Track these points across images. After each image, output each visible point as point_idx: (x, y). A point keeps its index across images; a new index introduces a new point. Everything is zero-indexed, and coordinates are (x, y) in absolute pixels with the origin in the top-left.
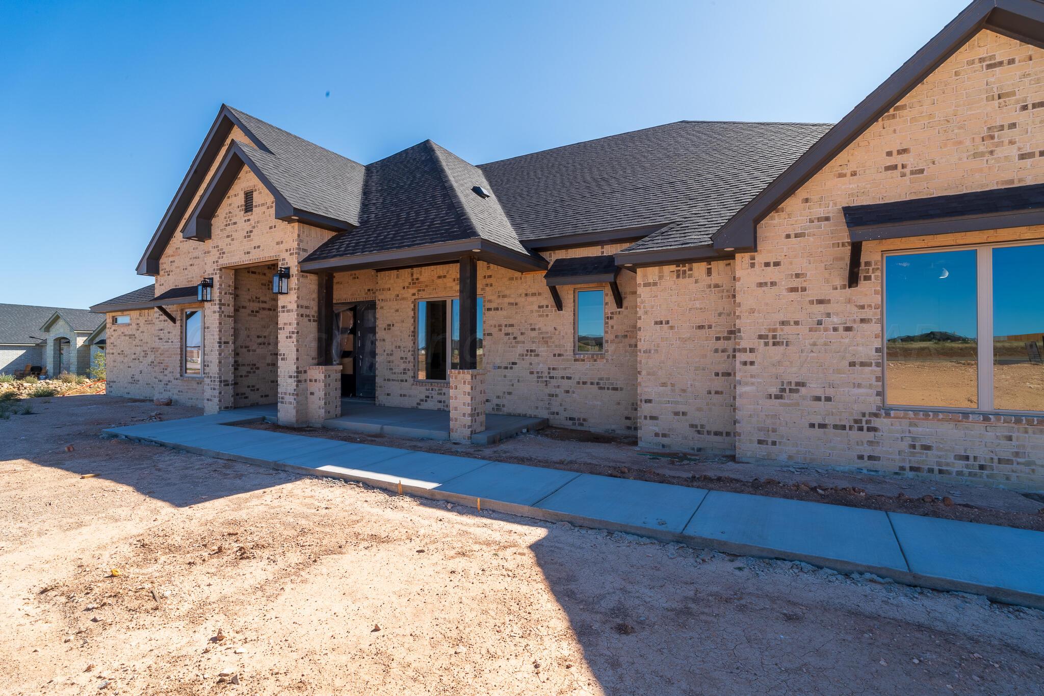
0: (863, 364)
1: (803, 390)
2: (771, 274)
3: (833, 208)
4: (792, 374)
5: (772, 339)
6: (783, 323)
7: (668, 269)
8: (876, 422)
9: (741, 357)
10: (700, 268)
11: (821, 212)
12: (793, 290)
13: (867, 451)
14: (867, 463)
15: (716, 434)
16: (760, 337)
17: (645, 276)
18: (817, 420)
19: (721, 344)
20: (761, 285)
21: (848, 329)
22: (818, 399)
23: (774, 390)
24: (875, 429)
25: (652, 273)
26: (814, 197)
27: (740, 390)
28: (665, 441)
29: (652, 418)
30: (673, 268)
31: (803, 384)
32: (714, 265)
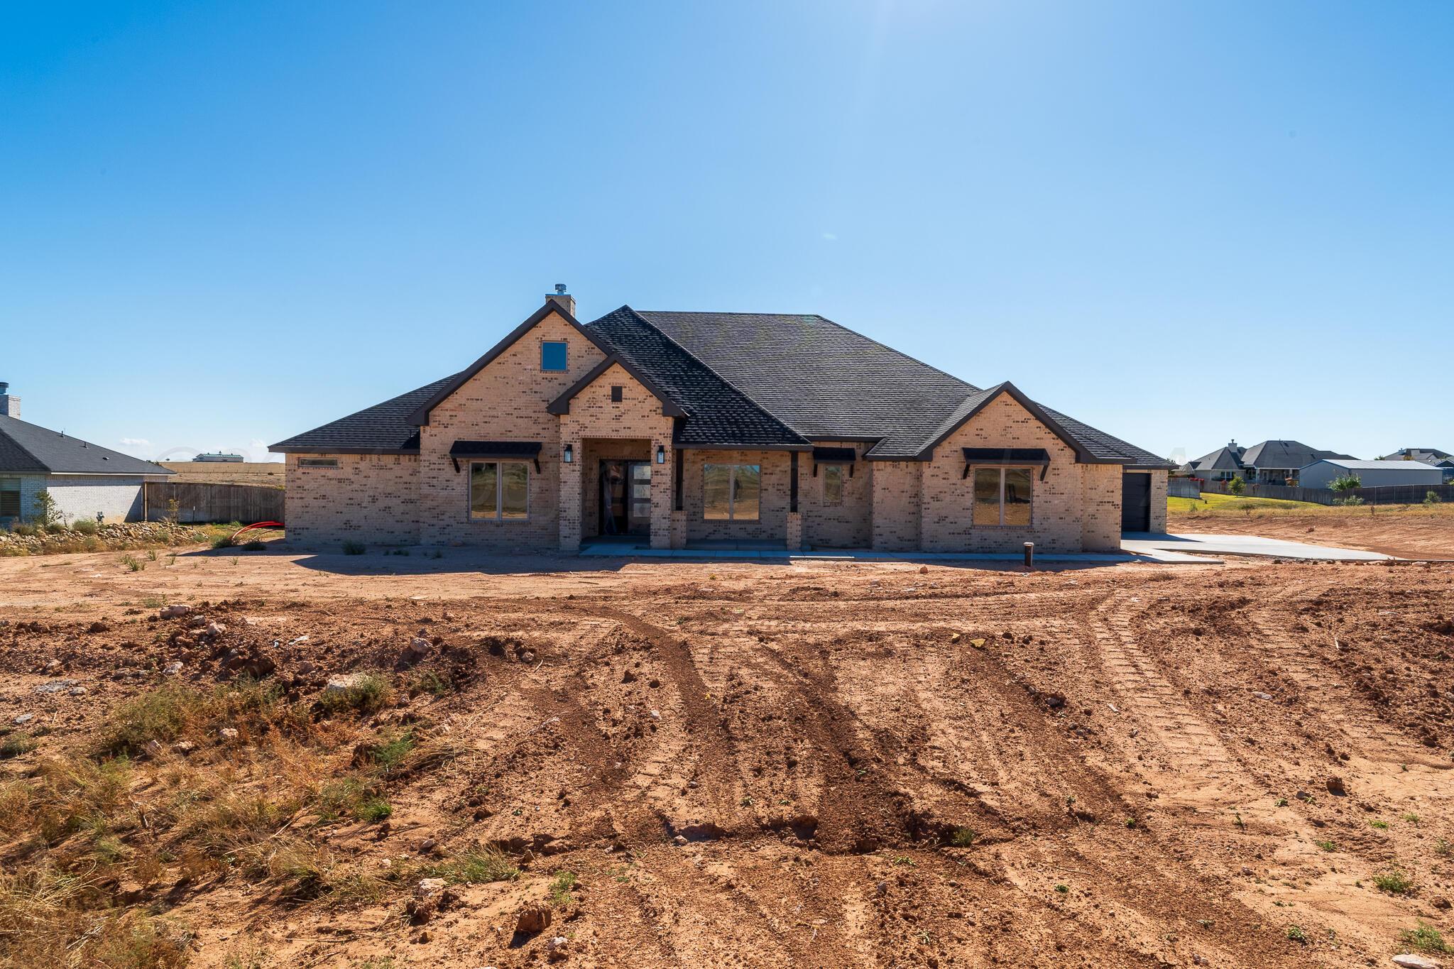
0: (967, 509)
1: (947, 520)
2: (936, 471)
3: (958, 448)
4: (943, 513)
5: (936, 498)
6: (940, 492)
7: (888, 463)
8: (971, 531)
9: (924, 506)
10: (903, 464)
11: (955, 448)
12: (944, 479)
13: (967, 542)
14: (967, 547)
15: (909, 540)
16: (932, 498)
17: (877, 466)
18: (952, 531)
19: (913, 500)
20: (933, 476)
21: (963, 495)
22: (952, 523)
23: (936, 520)
24: (969, 534)
25: (881, 465)
26: (953, 442)
27: (924, 520)
28: (886, 545)
29: (880, 535)
30: (891, 463)
31: (946, 517)
32: (909, 463)
